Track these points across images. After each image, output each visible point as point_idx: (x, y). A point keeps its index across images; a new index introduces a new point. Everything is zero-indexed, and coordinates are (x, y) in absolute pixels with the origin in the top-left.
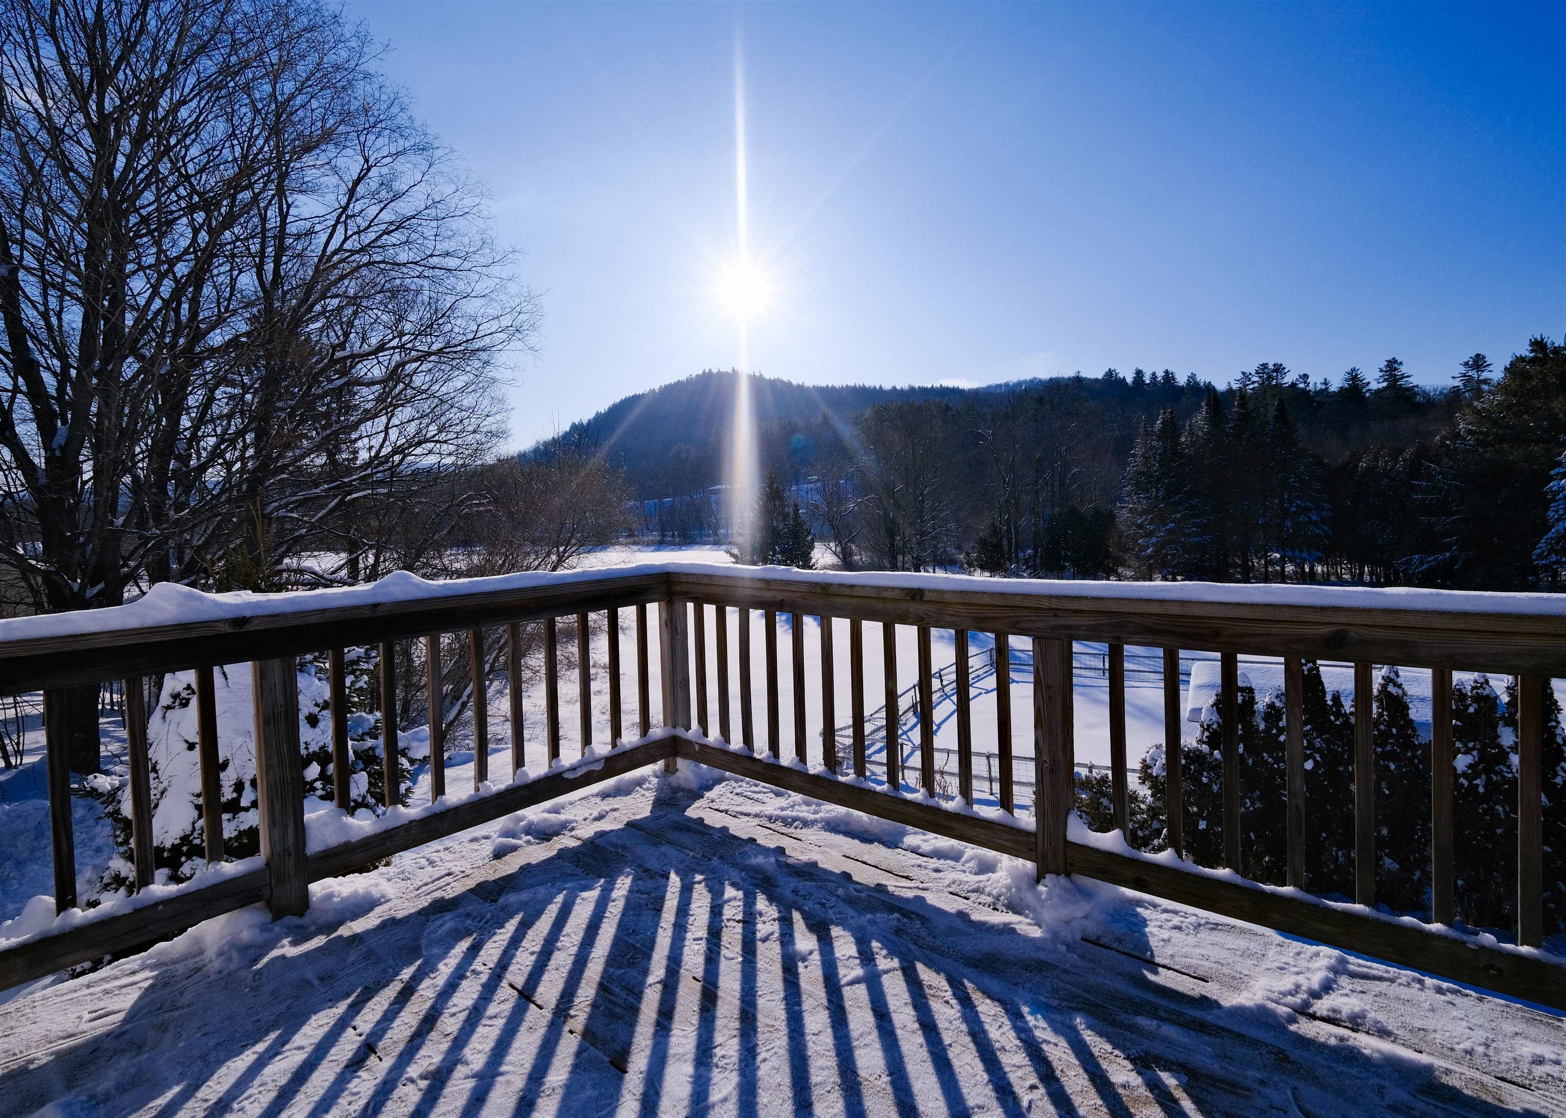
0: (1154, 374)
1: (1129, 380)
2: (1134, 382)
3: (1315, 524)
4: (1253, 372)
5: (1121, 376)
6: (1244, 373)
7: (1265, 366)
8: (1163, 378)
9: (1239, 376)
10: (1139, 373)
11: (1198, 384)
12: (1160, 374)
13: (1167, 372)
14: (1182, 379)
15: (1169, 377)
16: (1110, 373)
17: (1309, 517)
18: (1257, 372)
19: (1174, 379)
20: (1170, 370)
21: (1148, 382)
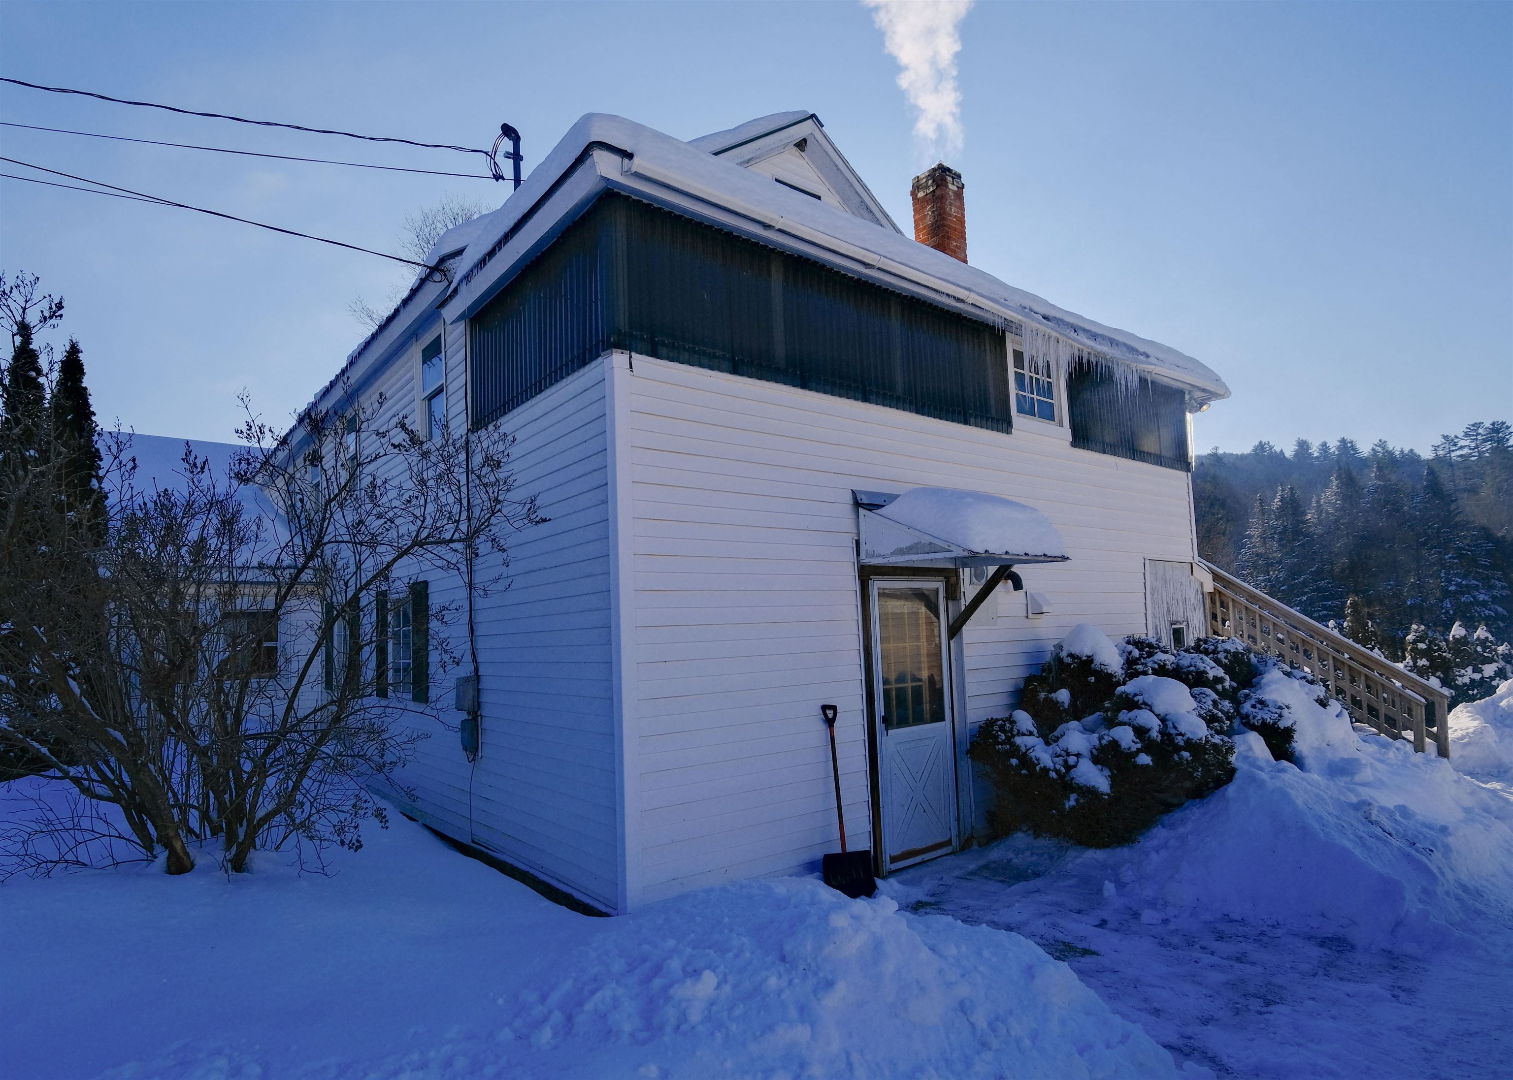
0: (1324, 445)
1: (1289, 453)
2: (1296, 455)
3: (1484, 604)
4: (1461, 435)
5: (1277, 449)
6: (1445, 437)
7: (1477, 425)
8: (1338, 448)
9: (1439, 441)
10: (1303, 446)
11: (1391, 453)
12: (1333, 444)
13: (1343, 441)
14: (1365, 448)
15: (1346, 446)
16: (1261, 446)
17: (1474, 597)
18: (1467, 435)
19: (1353, 448)
20: (1348, 438)
21: (1316, 454)
